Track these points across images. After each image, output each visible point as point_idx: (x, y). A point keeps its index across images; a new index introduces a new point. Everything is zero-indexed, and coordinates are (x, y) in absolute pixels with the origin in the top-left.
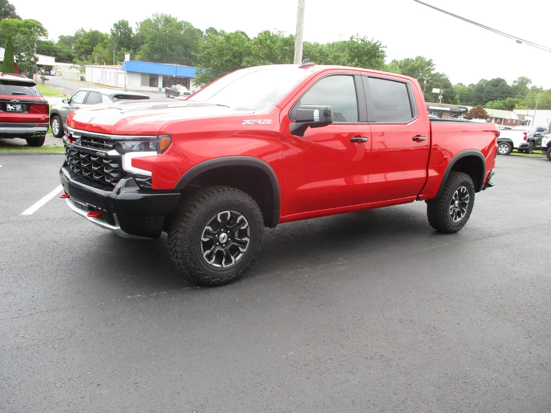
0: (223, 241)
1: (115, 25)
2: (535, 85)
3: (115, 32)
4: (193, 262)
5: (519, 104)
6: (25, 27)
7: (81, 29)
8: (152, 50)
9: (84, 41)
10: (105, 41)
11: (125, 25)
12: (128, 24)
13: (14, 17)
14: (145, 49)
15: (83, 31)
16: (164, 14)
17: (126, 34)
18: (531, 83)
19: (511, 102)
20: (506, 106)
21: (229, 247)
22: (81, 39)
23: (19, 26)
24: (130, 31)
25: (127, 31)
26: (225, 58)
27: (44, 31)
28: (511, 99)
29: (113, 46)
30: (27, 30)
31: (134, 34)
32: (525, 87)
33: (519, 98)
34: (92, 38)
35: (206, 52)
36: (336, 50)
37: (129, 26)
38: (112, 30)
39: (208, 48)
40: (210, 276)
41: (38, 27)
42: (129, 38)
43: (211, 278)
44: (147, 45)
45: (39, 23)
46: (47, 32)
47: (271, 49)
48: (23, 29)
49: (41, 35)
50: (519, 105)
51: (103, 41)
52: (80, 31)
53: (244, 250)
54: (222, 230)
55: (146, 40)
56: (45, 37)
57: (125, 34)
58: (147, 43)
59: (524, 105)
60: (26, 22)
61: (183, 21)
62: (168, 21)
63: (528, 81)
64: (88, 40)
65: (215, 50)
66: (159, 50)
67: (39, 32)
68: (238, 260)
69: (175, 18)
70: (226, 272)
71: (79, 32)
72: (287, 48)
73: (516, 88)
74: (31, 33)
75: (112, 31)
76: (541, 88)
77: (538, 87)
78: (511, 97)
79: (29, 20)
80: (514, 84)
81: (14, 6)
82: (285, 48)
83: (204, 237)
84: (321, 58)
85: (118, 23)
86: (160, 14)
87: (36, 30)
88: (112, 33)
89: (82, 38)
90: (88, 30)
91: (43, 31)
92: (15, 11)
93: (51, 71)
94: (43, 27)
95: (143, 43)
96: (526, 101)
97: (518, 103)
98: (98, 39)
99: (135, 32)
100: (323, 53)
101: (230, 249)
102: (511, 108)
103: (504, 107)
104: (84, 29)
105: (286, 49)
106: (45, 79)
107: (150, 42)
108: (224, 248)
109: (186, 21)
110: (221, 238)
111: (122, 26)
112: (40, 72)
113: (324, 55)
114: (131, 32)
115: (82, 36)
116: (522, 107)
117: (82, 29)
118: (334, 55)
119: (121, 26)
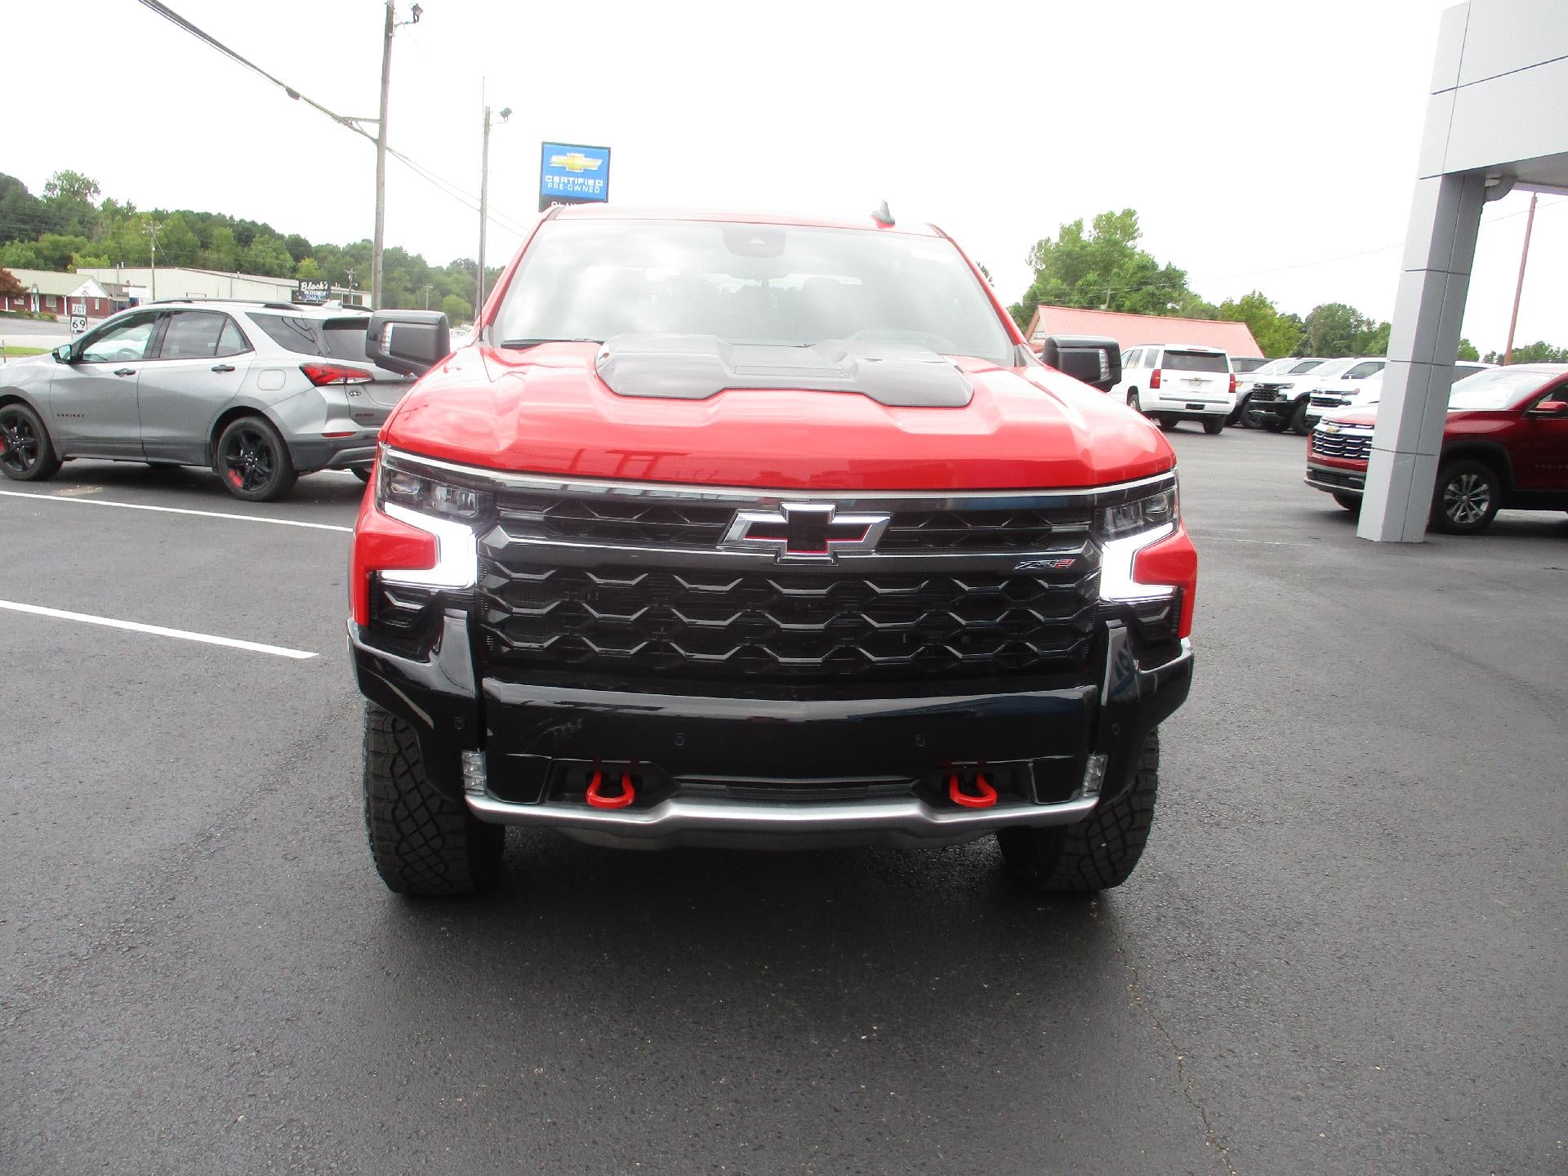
2: (113, 198)
5: (84, 252)
18: (97, 191)
19: (55, 246)
20: (46, 259)
28: (57, 237)
32: (85, 203)
33: (76, 236)
50: (83, 256)
59: (97, 256)
63: (90, 186)
73: (61, 205)
76: (131, 208)
77: (122, 203)
78: (52, 231)
80: (49, 194)
96: (99, 241)
97: (77, 250)
102: (62, 263)
103: (41, 261)
116: (93, 260)
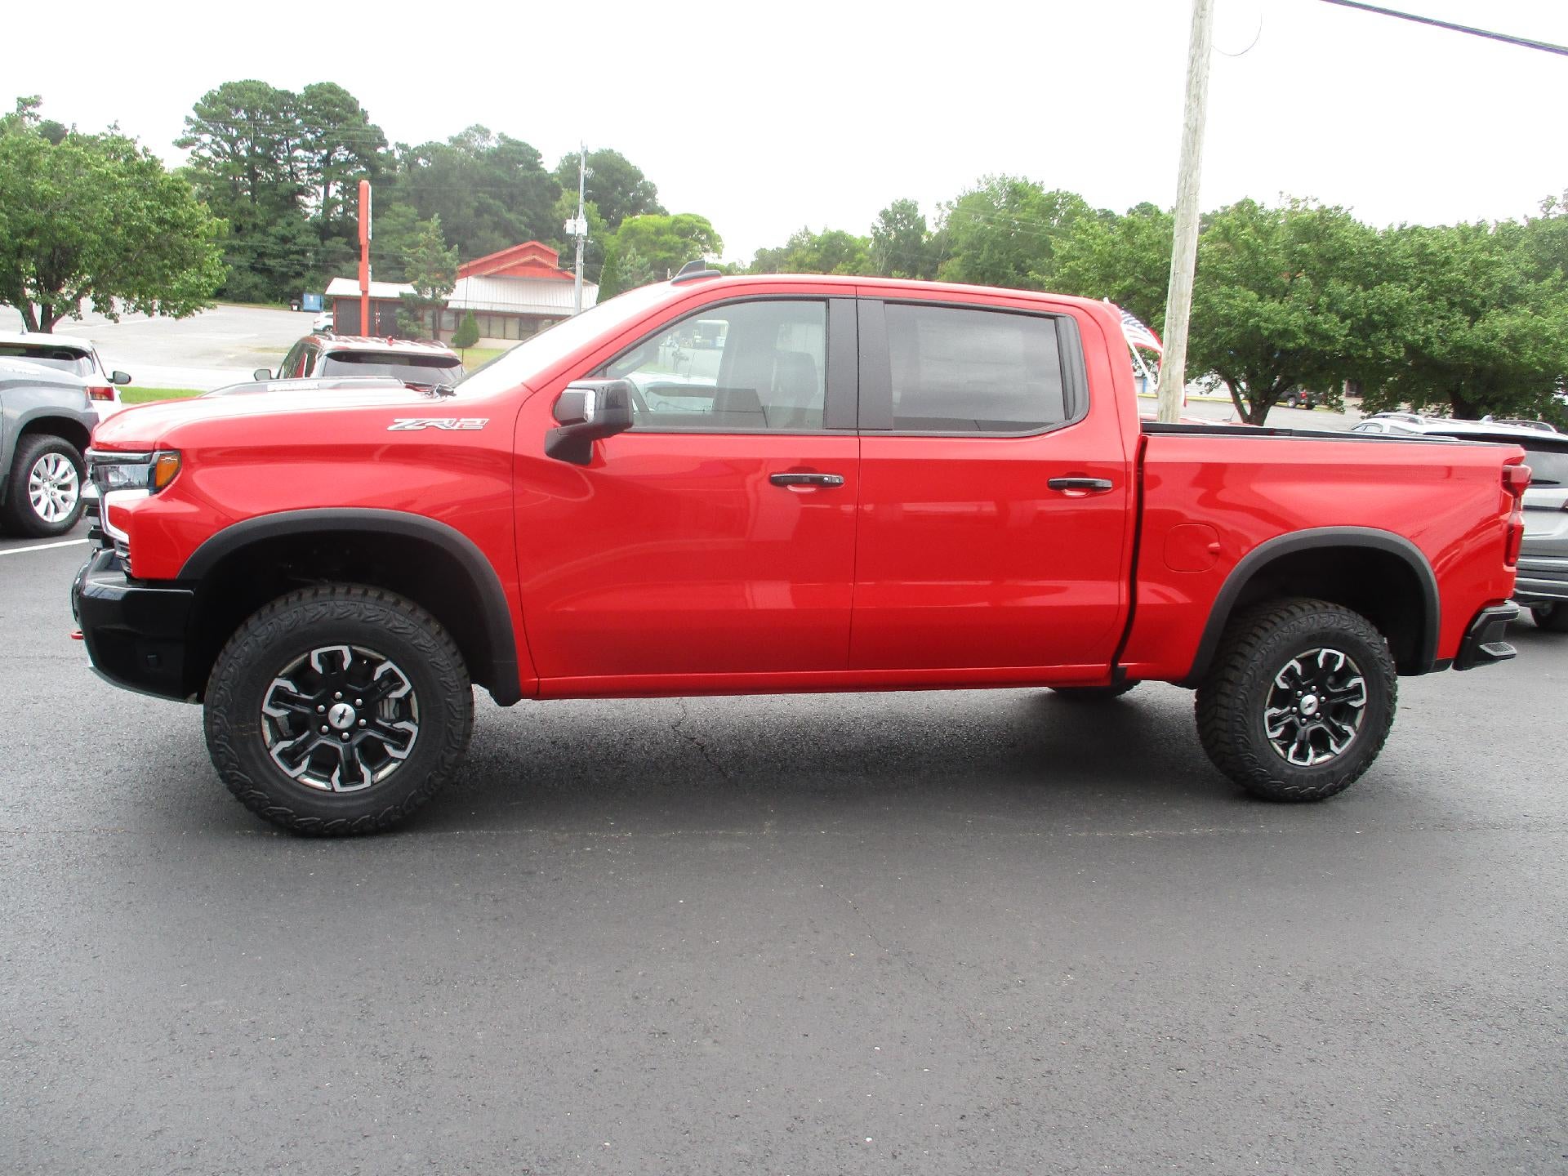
0: (339, 721)
1: (884, 214)
3: (881, 231)
4: (236, 763)
6: (672, 233)
7: (803, 230)
8: (971, 274)
9: (807, 260)
10: (858, 256)
11: (908, 212)
12: (916, 209)
13: (654, 210)
14: (953, 272)
15: (807, 233)
16: (1010, 176)
17: (909, 236)
21: (356, 741)
22: (800, 253)
23: (659, 232)
24: (921, 226)
25: (912, 227)
26: (1119, 286)
27: (714, 239)
29: (875, 268)
30: (676, 239)
31: (929, 236)
34: (826, 250)
35: (1066, 270)
36: (1483, 244)
37: (920, 214)
38: (874, 228)
39: (1074, 258)
40: (288, 808)
41: (702, 231)
42: (917, 246)
43: (292, 814)
44: (957, 260)
45: (705, 222)
46: (720, 243)
47: (1254, 253)
48: (666, 237)
49: (706, 251)
51: (853, 257)
52: (800, 236)
53: (403, 755)
54: (339, 694)
55: (955, 249)
56: (716, 255)
57: (906, 235)
58: (957, 255)
60: (677, 221)
61: (1058, 190)
62: (1017, 193)
64: (817, 256)
65: (1092, 262)
66: (987, 274)
67: (702, 243)
68: (382, 780)
69: (1038, 185)
70: (341, 804)
71: (798, 237)
72: (1305, 246)
74: (686, 245)
75: (874, 231)
79: (684, 215)
81: (654, 186)
82: (1299, 247)
83: (270, 704)
84: (1423, 272)
85: (890, 209)
86: (998, 176)
87: (698, 240)
88: (875, 234)
89: (804, 252)
90: (818, 232)
91: (712, 241)
92: (656, 197)
93: (718, 337)
94: (713, 231)
95: (948, 257)
98: (841, 250)
99: (932, 228)
100: (1431, 258)
101: (361, 746)
104: (810, 229)
105: (1302, 251)
106: (682, 358)
107: (965, 253)
108: (344, 741)
109: (1068, 192)
110: (335, 715)
111: (902, 216)
112: (690, 340)
113: (1435, 263)
114: (923, 229)
115: (804, 248)
117: (806, 229)
118: (1473, 262)
119: (898, 216)
